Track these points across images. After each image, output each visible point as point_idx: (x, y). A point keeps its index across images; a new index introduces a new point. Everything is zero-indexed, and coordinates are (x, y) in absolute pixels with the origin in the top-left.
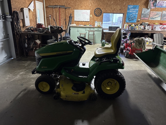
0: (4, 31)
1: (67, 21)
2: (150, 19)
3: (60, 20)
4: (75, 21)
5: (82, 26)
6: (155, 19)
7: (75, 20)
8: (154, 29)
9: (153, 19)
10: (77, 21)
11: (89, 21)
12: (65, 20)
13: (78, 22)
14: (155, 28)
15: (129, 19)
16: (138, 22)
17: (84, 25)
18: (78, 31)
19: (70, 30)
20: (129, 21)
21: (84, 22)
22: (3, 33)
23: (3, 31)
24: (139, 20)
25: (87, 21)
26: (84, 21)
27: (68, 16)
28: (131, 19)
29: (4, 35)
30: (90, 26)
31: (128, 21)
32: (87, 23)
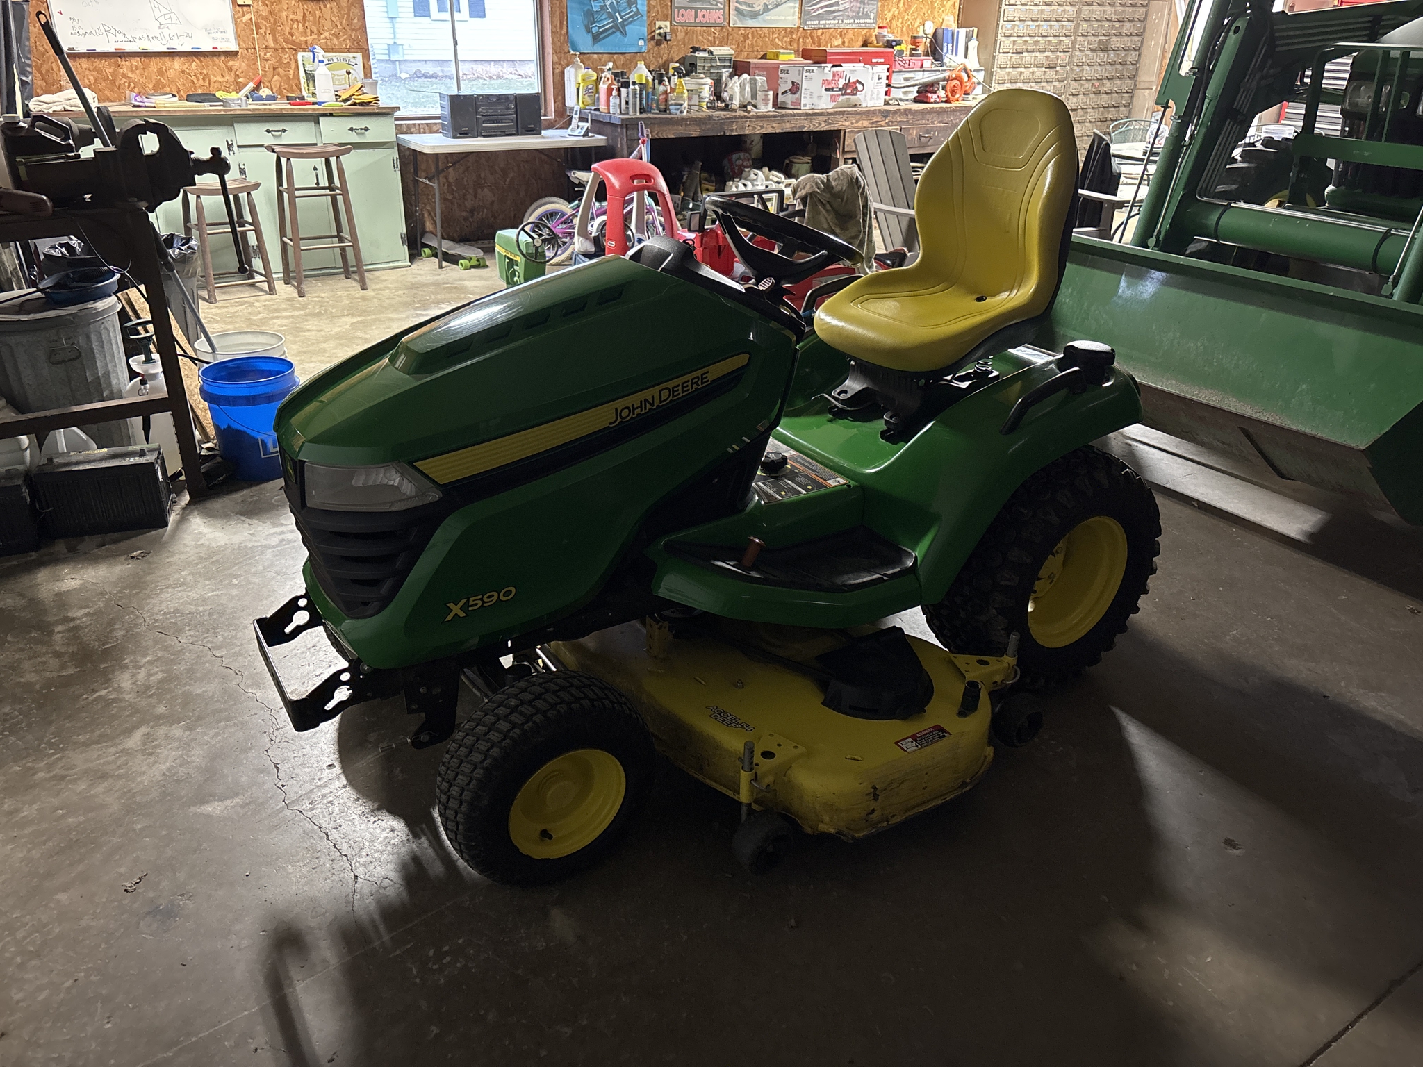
2: (735, 21)
4: (73, 56)
6: (767, 17)
8: (788, 99)
9: (755, 15)
10: (91, 55)
11: (232, 46)
13: (103, 64)
14: (795, 89)
15: (590, 17)
16: (659, 43)
17: (190, 98)
20: (596, 38)
21: (177, 64)
24: (665, 26)
25: (207, 47)
26: (172, 54)
28: (606, 23)
30: (253, 95)
31: (584, 42)
32: (214, 69)
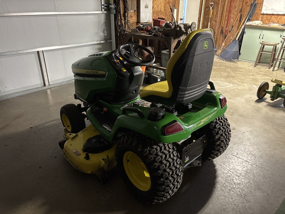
0: (105, 28)
1: (245, 13)
3: (230, 12)
4: (263, 14)
5: (276, 25)
7: (264, 11)
10: (267, 14)
12: (241, 11)
13: (269, 16)
17: (283, 25)
18: (261, 37)
19: (243, 33)
22: (104, 32)
23: (104, 30)
27: (249, 4)
29: (106, 34)
